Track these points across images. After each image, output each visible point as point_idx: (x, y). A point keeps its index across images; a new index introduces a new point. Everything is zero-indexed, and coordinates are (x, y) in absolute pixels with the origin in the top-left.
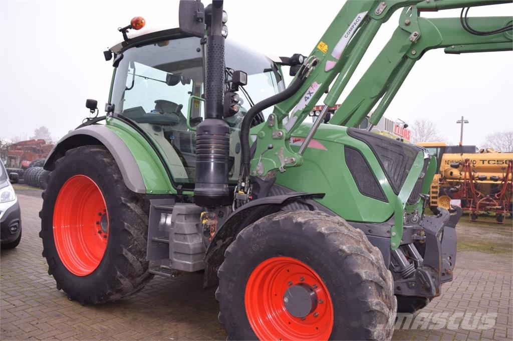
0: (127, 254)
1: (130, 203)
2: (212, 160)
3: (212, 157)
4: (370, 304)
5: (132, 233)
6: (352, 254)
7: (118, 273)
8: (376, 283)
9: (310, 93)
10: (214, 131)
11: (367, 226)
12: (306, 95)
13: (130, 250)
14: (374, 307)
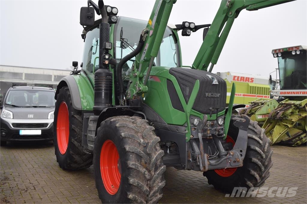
0: (74, 142)
1: (75, 115)
2: (103, 91)
3: (103, 89)
4: (128, 164)
5: (76, 130)
6: (126, 137)
7: (71, 151)
8: (136, 154)
9: (145, 50)
10: (104, 75)
11: (175, 127)
12: (144, 51)
13: (76, 140)
14: (130, 166)
